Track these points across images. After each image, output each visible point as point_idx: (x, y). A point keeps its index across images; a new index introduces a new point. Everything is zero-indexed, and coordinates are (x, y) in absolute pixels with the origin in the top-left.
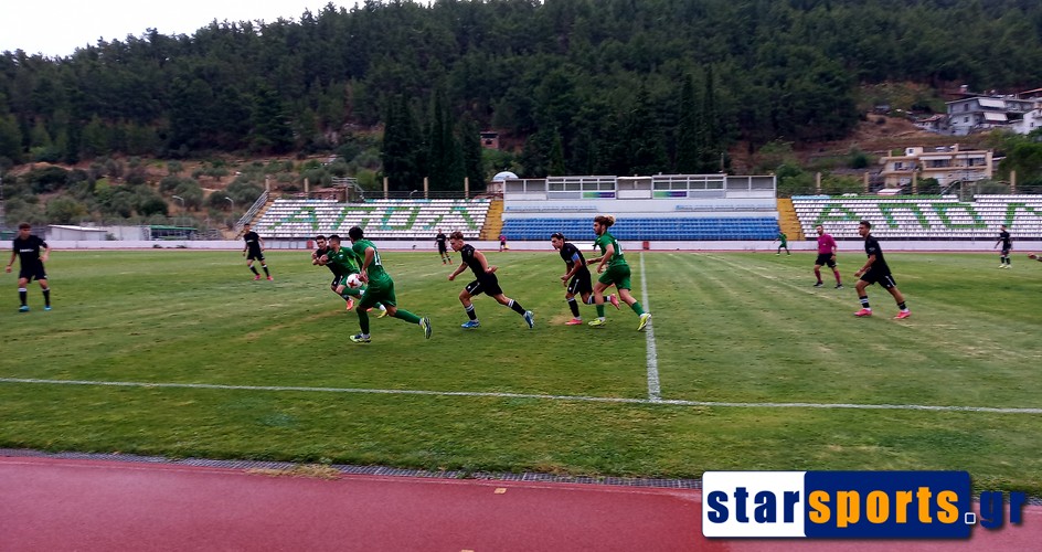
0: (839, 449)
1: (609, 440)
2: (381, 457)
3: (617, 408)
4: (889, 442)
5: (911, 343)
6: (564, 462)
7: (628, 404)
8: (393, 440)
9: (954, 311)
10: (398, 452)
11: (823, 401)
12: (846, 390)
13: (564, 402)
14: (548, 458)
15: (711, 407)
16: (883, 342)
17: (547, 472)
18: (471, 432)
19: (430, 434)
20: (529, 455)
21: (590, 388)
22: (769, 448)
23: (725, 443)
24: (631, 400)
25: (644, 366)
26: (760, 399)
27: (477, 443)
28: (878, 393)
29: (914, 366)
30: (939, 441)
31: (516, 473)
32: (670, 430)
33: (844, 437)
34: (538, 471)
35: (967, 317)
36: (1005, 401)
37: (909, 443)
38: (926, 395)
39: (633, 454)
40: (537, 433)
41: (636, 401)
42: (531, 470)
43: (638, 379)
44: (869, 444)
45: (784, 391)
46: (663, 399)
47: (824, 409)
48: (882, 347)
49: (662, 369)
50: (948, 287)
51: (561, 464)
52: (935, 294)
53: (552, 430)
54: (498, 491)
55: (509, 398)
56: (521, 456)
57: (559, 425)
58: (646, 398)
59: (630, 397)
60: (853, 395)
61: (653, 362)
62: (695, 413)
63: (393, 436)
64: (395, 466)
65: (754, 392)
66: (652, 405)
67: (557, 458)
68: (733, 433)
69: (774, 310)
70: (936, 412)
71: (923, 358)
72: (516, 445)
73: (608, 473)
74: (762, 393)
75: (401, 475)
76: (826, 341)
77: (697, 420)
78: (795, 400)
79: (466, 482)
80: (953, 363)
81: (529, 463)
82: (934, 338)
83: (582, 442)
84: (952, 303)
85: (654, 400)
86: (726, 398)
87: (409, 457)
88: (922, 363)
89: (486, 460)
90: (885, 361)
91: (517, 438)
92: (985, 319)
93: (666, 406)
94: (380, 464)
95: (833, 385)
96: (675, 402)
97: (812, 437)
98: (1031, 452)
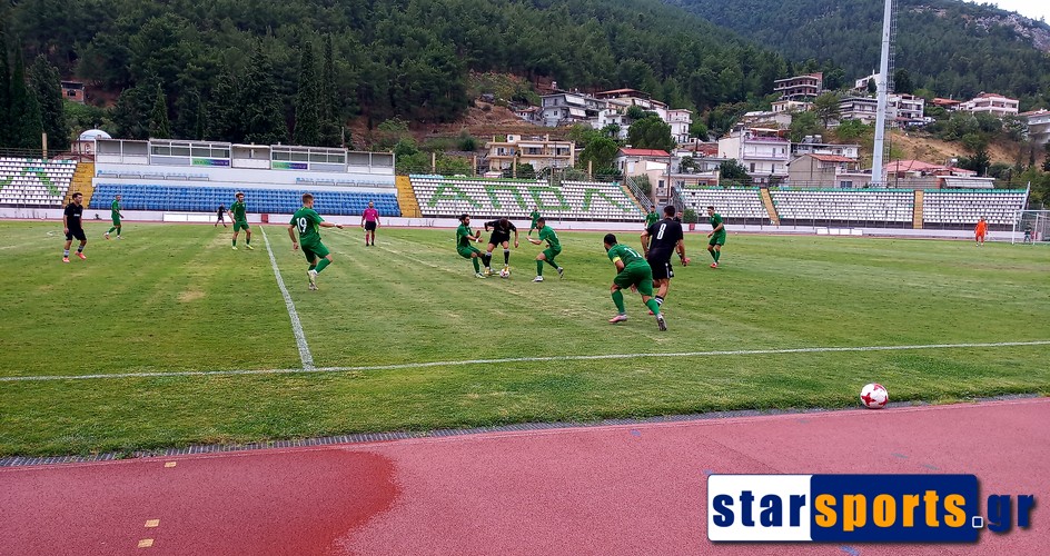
0: (477, 396)
1: (270, 408)
2: (16, 448)
3: (274, 379)
4: (514, 387)
5: (522, 308)
6: (230, 432)
7: (283, 375)
8: (25, 429)
10: (36, 440)
11: (459, 359)
12: (476, 349)
13: (216, 378)
14: (212, 430)
15: (364, 371)
16: (501, 308)
17: (214, 443)
18: (118, 414)
19: (71, 420)
20: (191, 430)
21: (241, 362)
22: (420, 401)
23: (382, 400)
24: (286, 371)
25: (292, 338)
26: (406, 361)
27: (131, 424)
28: (501, 350)
29: (526, 326)
30: (550, 384)
31: (182, 448)
32: (331, 394)
33: (479, 386)
34: (205, 444)
35: (561, 285)
36: (594, 350)
37: (529, 388)
38: (536, 349)
39: (298, 418)
40: (195, 409)
41: (291, 370)
42: (196, 443)
43: (289, 351)
44: (499, 390)
45: (426, 352)
46: (317, 367)
47: (461, 366)
48: (500, 312)
49: (311, 342)
51: (227, 435)
53: (211, 404)
54: (167, 465)
55: (154, 378)
56: (183, 432)
57: (217, 399)
58: (301, 367)
59: (284, 367)
60: (482, 353)
61: (300, 333)
62: (350, 377)
63: (23, 425)
64: (37, 454)
65: (400, 355)
66: (306, 374)
67: (222, 429)
68: (387, 391)
69: (404, 282)
70: (546, 362)
71: (532, 320)
72: (174, 422)
73: (276, 437)
74: (407, 355)
75: (43, 464)
76: (453, 308)
77: (353, 383)
78: (435, 359)
79: (128, 461)
80: (555, 323)
81: (193, 437)
82: (539, 304)
83: (245, 413)
85: (308, 369)
86: (377, 362)
87: (50, 445)
88: (532, 324)
89: (144, 438)
90: (503, 323)
91: (174, 415)
93: (321, 374)
94: (16, 455)
95: (465, 345)
96: (330, 369)
97: (454, 389)
98: (613, 386)
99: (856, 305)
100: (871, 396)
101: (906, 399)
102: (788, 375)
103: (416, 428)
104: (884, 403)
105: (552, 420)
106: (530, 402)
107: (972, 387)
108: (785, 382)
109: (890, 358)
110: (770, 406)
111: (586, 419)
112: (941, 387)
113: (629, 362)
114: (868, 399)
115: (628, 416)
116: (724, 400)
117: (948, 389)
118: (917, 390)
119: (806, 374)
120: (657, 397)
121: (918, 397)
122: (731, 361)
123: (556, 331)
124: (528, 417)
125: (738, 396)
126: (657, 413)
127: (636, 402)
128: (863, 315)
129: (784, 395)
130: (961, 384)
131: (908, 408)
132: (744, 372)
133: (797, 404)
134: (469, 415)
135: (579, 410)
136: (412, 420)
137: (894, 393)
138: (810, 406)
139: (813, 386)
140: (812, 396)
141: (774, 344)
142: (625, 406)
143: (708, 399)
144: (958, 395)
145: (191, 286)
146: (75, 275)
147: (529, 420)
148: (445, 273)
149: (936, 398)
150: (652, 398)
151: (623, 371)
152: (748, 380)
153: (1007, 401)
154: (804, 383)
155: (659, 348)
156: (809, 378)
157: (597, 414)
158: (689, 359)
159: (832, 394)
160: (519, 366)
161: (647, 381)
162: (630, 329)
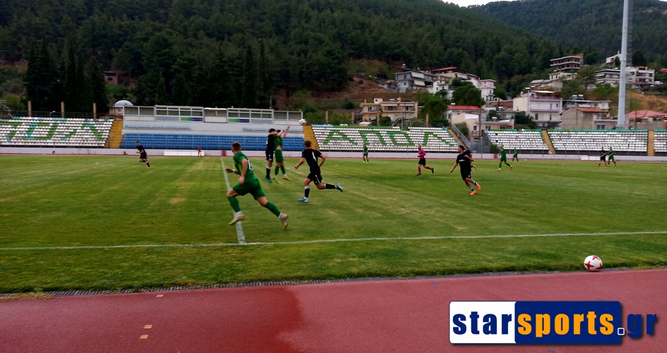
0: (340, 260)
1: (218, 266)
2: (77, 285)
3: (221, 249)
4: (363, 256)
5: (375, 208)
6: (194, 279)
7: (227, 247)
8: (82, 275)
9: (396, 191)
10: (87, 281)
11: (331, 238)
12: (343, 232)
13: (188, 248)
14: (184, 278)
15: (274, 245)
16: (361, 208)
17: (185, 285)
18: (132, 267)
19: (106, 270)
20: (173, 277)
21: (203, 239)
22: (305, 263)
23: (282, 262)
24: (229, 244)
26: (299, 239)
27: (139, 273)
28: (358, 233)
29: (375, 219)
30: (386, 254)
31: (167, 287)
32: (253, 258)
33: (342, 255)
34: (180, 285)
35: (402, 194)
36: (416, 234)
37: (372, 256)
38: (381, 233)
39: (234, 271)
40: (175, 265)
41: (231, 244)
42: (174, 285)
43: (231, 233)
44: (353, 257)
45: (312, 235)
46: (247, 242)
47: (332, 243)
48: (360, 210)
49: (244, 227)
50: (393, 178)
51: (192, 280)
52: (387, 182)
53: (184, 263)
54: (158, 296)
55: (153, 247)
56: (168, 278)
57: (188, 260)
58: (237, 242)
59: (228, 242)
60: (346, 235)
62: (266, 248)
63: (81, 273)
64: (87, 289)
65: (296, 236)
66: (240, 246)
67: (189, 277)
68: (287, 257)
70: (385, 241)
71: (380, 215)
72: (163, 273)
73: (220, 282)
74: (300, 236)
75: (91, 294)
76: (333, 207)
77: (267, 252)
78: (318, 238)
79: (137, 294)
80: (392, 217)
81: (173, 281)
82: (386, 205)
83: (203, 268)
84: (396, 187)
85: (241, 243)
86: (281, 240)
87: (95, 284)
88: (379, 218)
89: (146, 281)
90: (361, 217)
91: (163, 269)
92: (410, 195)
93: (248, 246)
94: (77, 289)
95: (336, 230)
96: (254, 244)
97: (327, 256)
98: (425, 256)
99: (596, 207)
100: (591, 264)
101: (615, 266)
102: (540, 251)
103: (301, 278)
104: (599, 268)
105: (384, 275)
106: (372, 265)
107: (662, 259)
108: (537, 254)
109: (610, 240)
110: (524, 269)
111: (407, 275)
112: (641, 258)
113: (437, 241)
114: (589, 265)
115: (433, 274)
117: (645, 260)
118: (624, 260)
119: (552, 250)
120: (452, 263)
121: (624, 265)
123: (394, 222)
124: (370, 273)
125: (504, 263)
126: (451, 272)
127: (439, 266)
129: (534, 263)
130: (654, 257)
131: (616, 271)
132: (511, 248)
133: (542, 268)
134: (334, 272)
135: (402, 270)
136: (300, 274)
137: (608, 262)
138: (551, 269)
139: (555, 257)
140: (553, 263)
141: (534, 231)
142: (431, 268)
143: (485, 264)
144: (652, 264)
145: (177, 194)
146: (110, 188)
147: (370, 275)
149: (636, 265)
150: (448, 263)
151: (433, 247)
152: (513, 253)
154: (549, 255)
155: (459, 233)
156: (553, 252)
157: (412, 272)
158: (477, 240)
159: (566, 262)
160: (368, 243)
161: (446, 253)
162: (442, 221)
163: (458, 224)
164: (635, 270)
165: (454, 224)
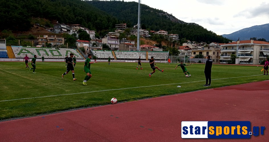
4: (12, 108)
5: (30, 84)
9: (45, 76)
12: (6, 97)
16: (24, 84)
28: (15, 97)
29: (28, 89)
30: (25, 106)
35: (48, 77)
36: (45, 95)
37: (17, 108)
38: (28, 95)
44: (6, 109)
48: (22, 85)
50: (47, 70)
52: (43, 72)
60: (8, 98)
70: (28, 99)
71: (31, 87)
76: (7, 85)
80: (38, 88)
82: (37, 82)
84: (46, 74)
88: (30, 89)
92: (52, 77)
95: (4, 96)
98: (45, 105)
99: (123, 79)
101: (122, 101)
102: (96, 97)
104: (116, 102)
105: (20, 116)
106: (15, 112)
107: (139, 97)
108: (95, 99)
109: (123, 91)
110: (86, 106)
112: (132, 97)
113: (54, 97)
114: (112, 102)
116: (74, 106)
118: (125, 98)
119: (101, 97)
120: (56, 107)
121: (126, 100)
122: (83, 95)
123: (37, 90)
124: (12, 116)
125: (80, 104)
127: (50, 109)
128: (123, 81)
129: (92, 103)
130: (136, 96)
131: (122, 103)
132: (85, 97)
133: (95, 105)
135: (30, 113)
137: (119, 100)
138: (98, 105)
139: (101, 100)
140: (100, 102)
141: (98, 90)
142: (45, 110)
143: (71, 106)
144: (135, 99)
147: (12, 117)
148: (13, 74)
149: (130, 100)
150: (54, 107)
151: (51, 100)
152: (85, 99)
153: (145, 99)
154: (99, 99)
155: (65, 93)
156: (101, 98)
157: (35, 113)
158: (72, 96)
159: (105, 101)
160: (18, 101)
161: (56, 102)
162: (60, 88)
163: (67, 89)
164: (129, 102)
165: (65, 89)
